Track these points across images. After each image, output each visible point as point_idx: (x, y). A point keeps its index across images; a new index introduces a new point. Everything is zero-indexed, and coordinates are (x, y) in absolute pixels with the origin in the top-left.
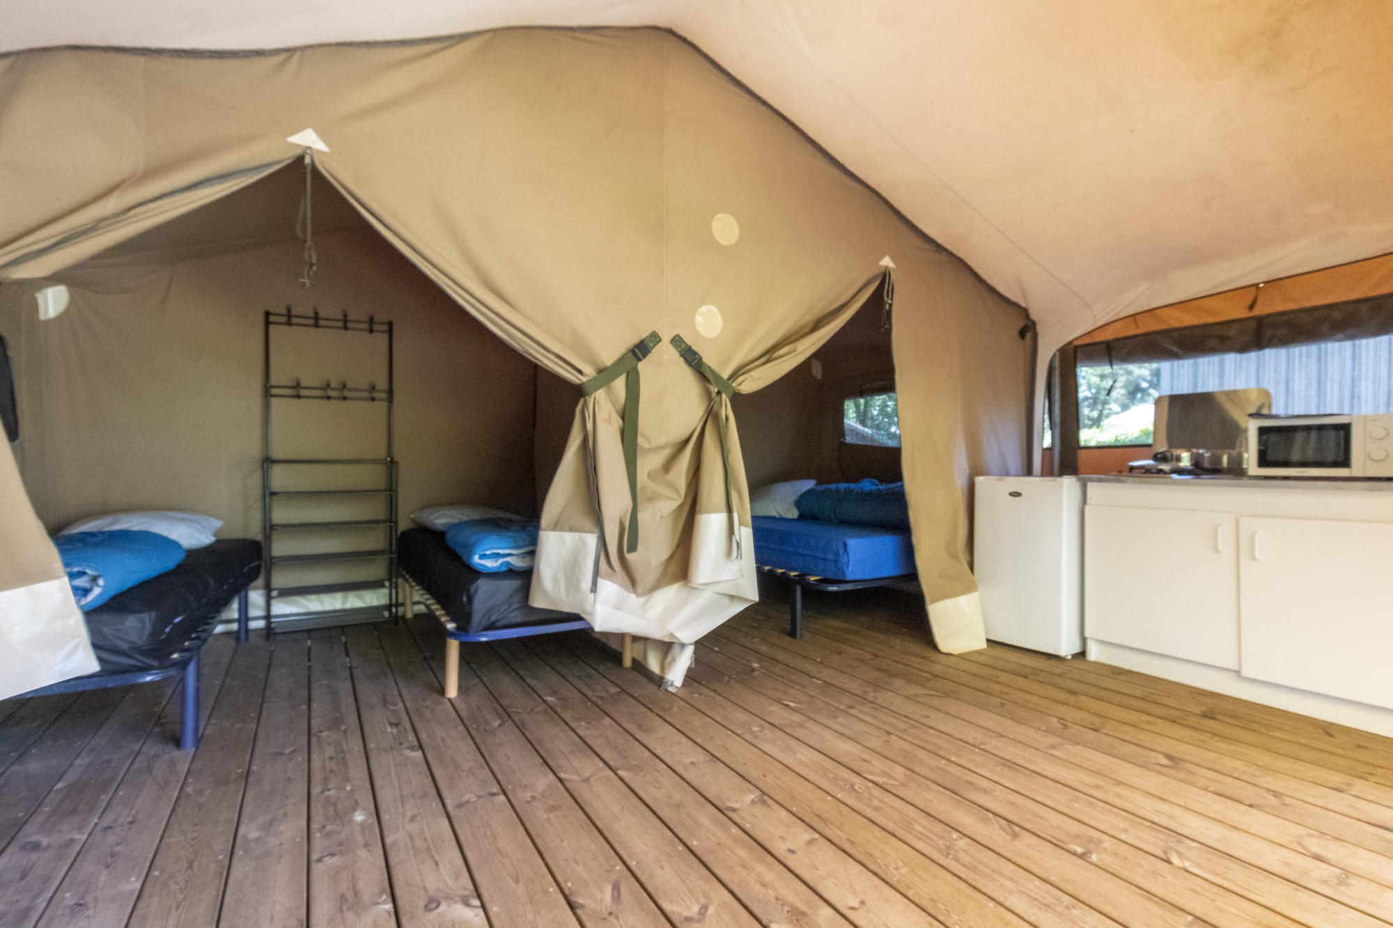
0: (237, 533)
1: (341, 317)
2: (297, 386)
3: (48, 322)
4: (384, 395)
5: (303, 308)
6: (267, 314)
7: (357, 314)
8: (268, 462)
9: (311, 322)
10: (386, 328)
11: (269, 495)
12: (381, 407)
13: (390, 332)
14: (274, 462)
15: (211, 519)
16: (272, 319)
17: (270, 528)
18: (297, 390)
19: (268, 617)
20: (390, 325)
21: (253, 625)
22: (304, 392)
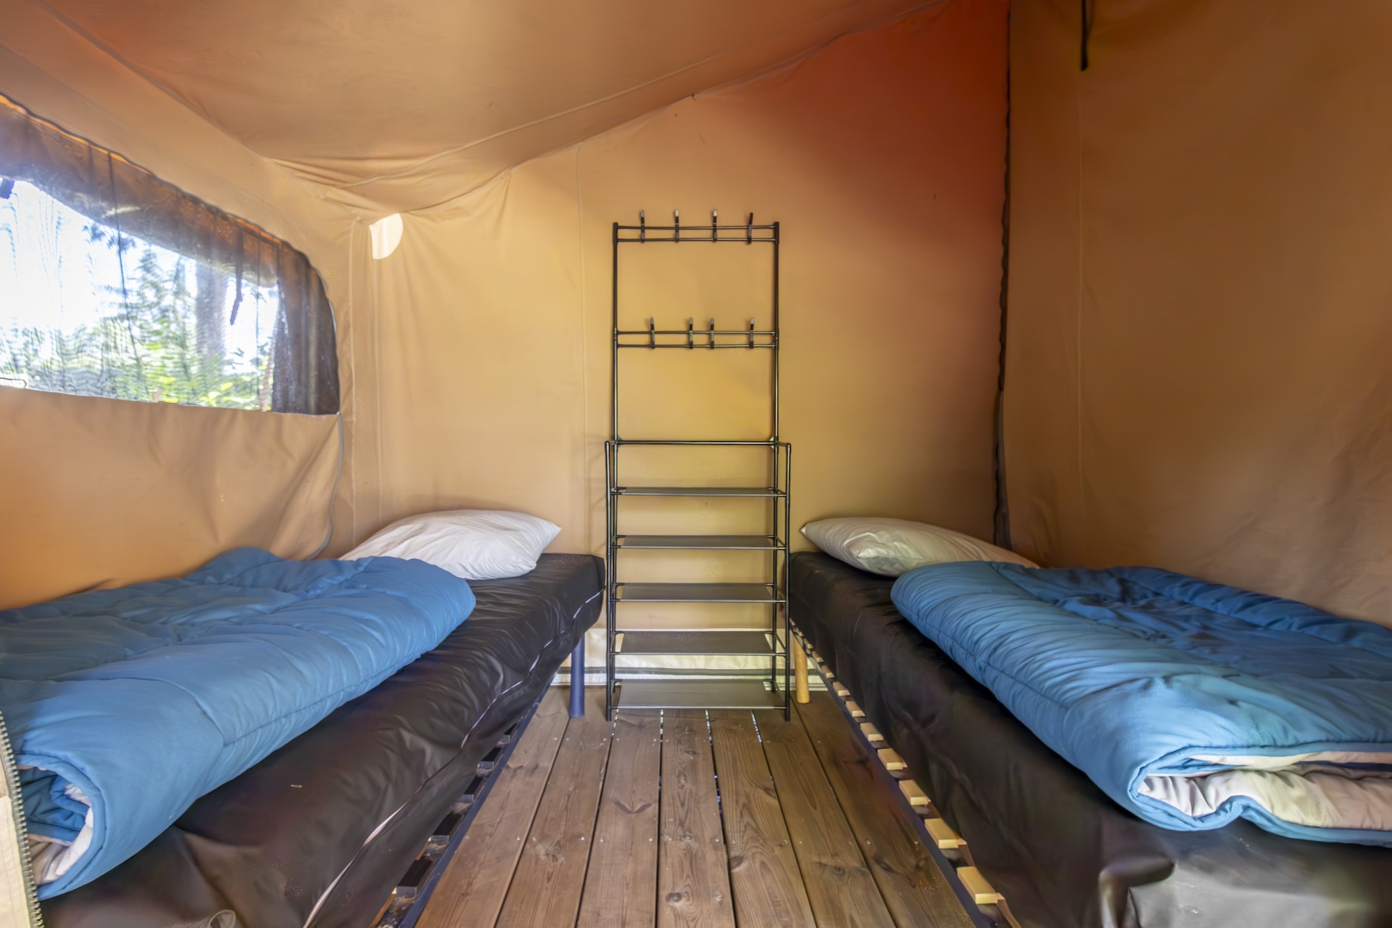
0: (576, 545)
1: (710, 224)
2: (651, 331)
3: (380, 261)
4: (767, 340)
5: (660, 216)
6: (616, 227)
7: (731, 216)
8: (614, 443)
9: (670, 234)
10: (769, 233)
11: (615, 492)
12: (762, 357)
13: (776, 241)
14: (621, 442)
15: (544, 524)
16: (622, 234)
17: (614, 540)
18: (652, 337)
19: (610, 670)
20: (776, 227)
21: (590, 679)
22: (659, 339)
